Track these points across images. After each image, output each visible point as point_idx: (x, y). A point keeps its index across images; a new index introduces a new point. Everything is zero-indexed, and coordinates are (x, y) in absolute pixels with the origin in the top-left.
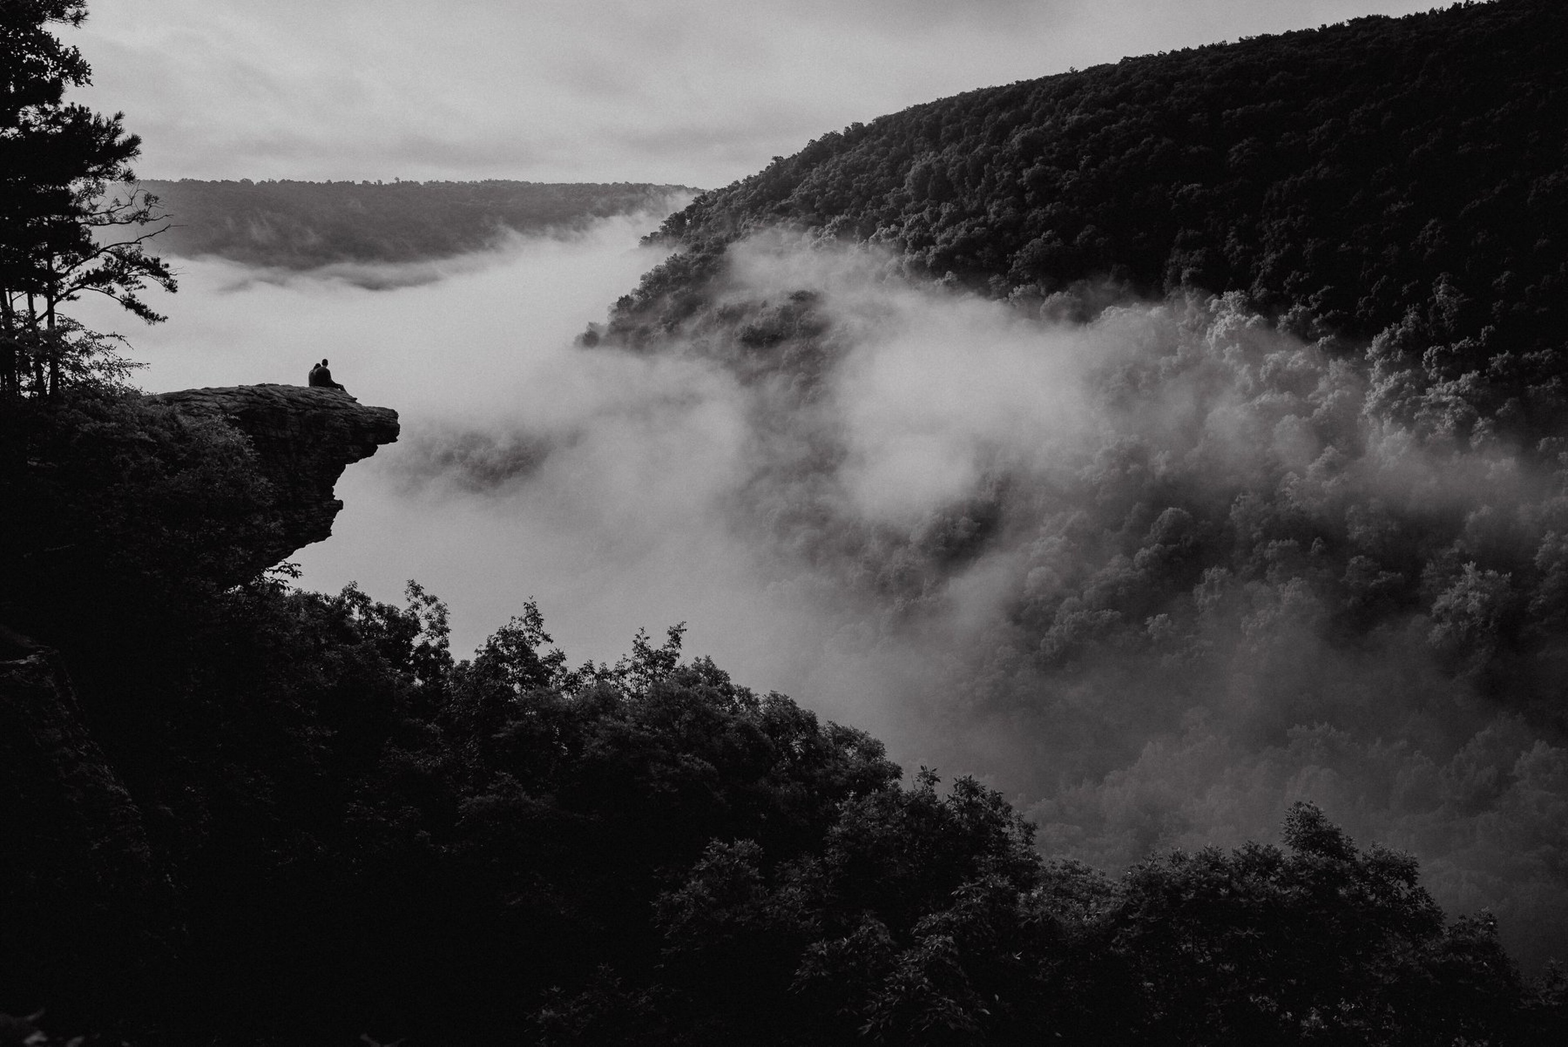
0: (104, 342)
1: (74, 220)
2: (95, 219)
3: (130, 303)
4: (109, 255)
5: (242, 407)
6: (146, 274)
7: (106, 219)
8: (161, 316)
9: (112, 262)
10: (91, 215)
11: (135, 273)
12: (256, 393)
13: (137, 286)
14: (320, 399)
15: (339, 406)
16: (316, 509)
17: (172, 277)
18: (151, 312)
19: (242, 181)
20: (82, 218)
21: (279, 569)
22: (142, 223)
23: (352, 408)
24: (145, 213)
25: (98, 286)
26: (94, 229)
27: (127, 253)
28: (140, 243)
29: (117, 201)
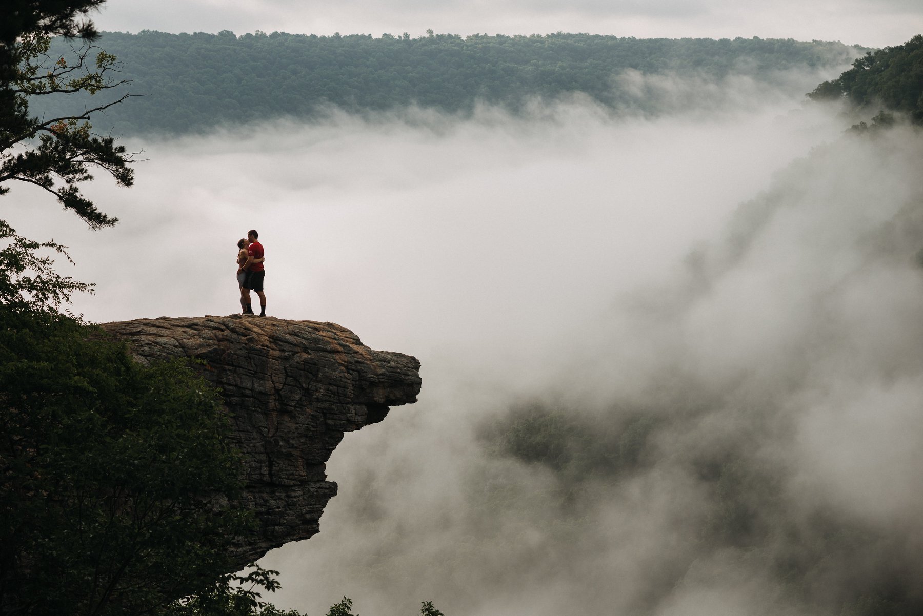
0: (39, 253)
1: (7, 86)
2: (33, 85)
3: (71, 200)
4: (48, 133)
5: (208, 345)
6: (93, 161)
7: (47, 85)
8: (109, 218)
9: (51, 144)
10: (29, 80)
11: (80, 158)
12: (228, 327)
13: (81, 177)
14: (314, 339)
15: (340, 348)
16: (300, 493)
17: (127, 165)
18: (97, 211)
19: (221, 34)
20: (17, 83)
21: (250, 577)
22: (93, 91)
23: (356, 352)
24: (98, 78)
25: (32, 176)
26: (31, 99)
27: (70, 131)
28: (88, 118)
29: (62, 63)
